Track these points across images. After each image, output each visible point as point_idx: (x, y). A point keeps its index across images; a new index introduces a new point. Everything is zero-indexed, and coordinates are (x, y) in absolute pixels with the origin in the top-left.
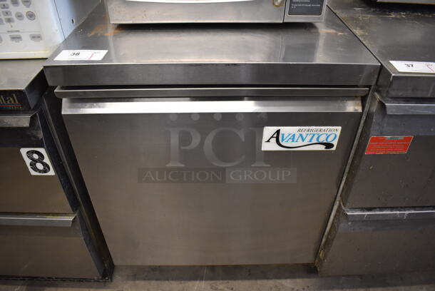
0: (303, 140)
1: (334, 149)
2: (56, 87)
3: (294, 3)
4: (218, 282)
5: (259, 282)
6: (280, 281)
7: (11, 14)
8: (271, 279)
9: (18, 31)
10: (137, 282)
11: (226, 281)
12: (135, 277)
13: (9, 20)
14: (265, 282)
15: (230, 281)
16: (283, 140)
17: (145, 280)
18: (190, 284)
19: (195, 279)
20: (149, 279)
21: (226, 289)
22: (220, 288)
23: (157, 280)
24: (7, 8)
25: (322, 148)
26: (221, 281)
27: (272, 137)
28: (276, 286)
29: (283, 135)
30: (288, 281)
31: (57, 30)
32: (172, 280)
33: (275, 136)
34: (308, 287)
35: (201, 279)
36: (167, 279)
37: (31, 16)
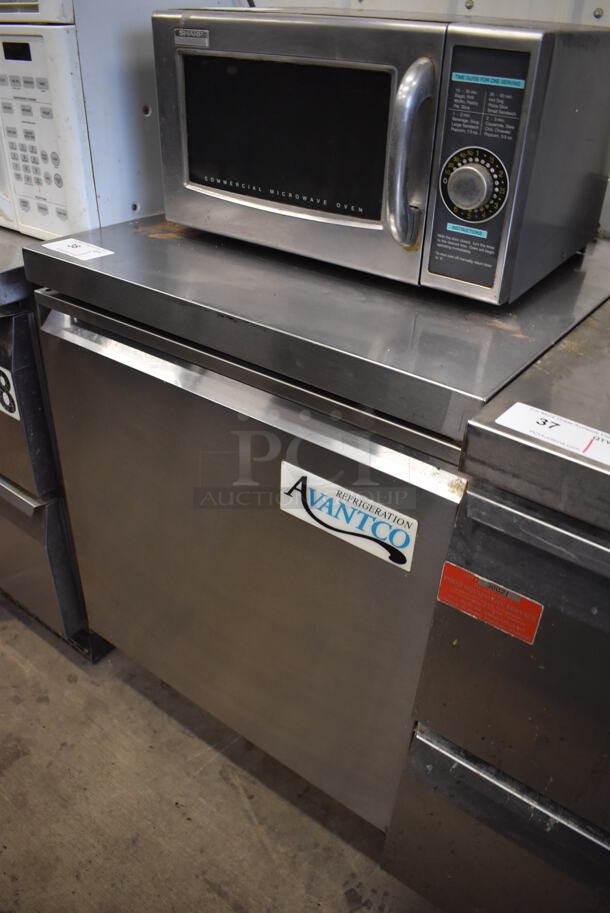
0: (348, 520)
1: (407, 567)
2: (42, 287)
3: (442, 250)
4: (240, 771)
5: (305, 819)
6: (342, 844)
7: (39, 174)
8: (332, 830)
9: (45, 199)
10: (127, 688)
11: (253, 779)
12: (130, 678)
13: (38, 182)
14: (316, 827)
15: (259, 783)
16: (313, 503)
17: (140, 691)
18: (197, 742)
19: (210, 742)
20: (145, 695)
21: (241, 791)
22: (234, 781)
23: (156, 703)
24: (37, 163)
25: (384, 555)
26: (245, 773)
27: (294, 488)
28: (328, 849)
29: (312, 491)
30: (359, 856)
31: (84, 210)
32: (178, 719)
33: (300, 486)
34: (386, 894)
35: (218, 748)
36: (170, 713)
37: (59, 181)
